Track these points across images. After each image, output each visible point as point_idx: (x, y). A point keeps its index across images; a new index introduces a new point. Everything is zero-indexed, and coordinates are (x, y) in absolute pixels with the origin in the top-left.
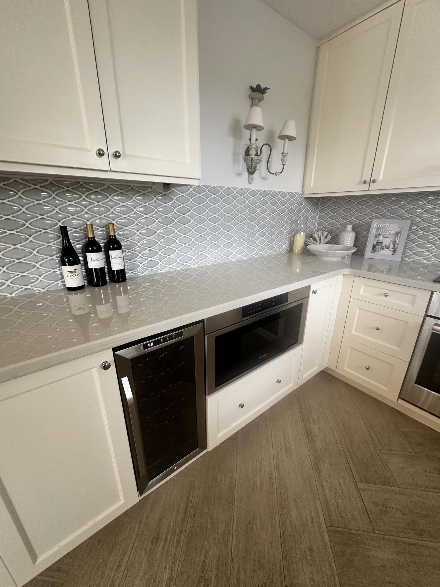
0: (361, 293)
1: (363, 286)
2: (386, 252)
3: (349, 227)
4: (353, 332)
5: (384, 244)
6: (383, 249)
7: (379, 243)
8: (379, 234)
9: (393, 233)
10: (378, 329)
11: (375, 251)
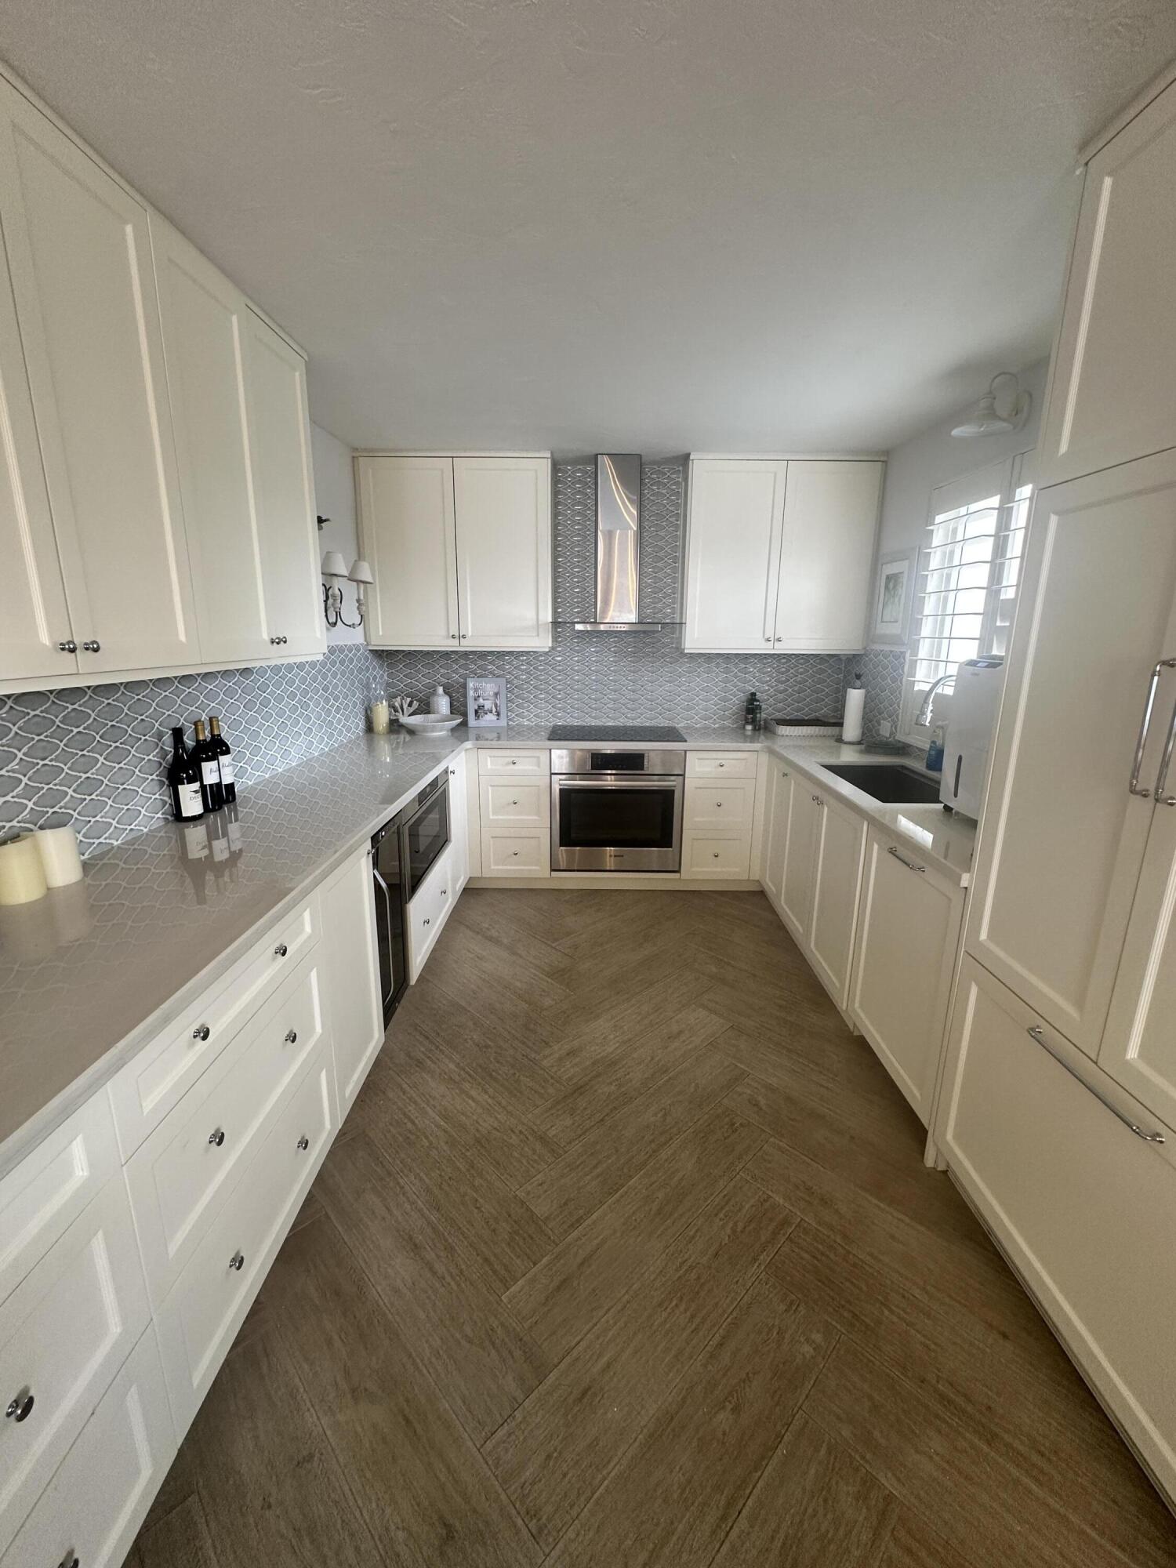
0: (489, 767)
1: (489, 759)
2: (491, 717)
3: (440, 690)
4: (491, 817)
5: (486, 708)
6: (486, 714)
7: (481, 707)
8: (478, 696)
9: (492, 693)
10: (515, 803)
11: (478, 717)
